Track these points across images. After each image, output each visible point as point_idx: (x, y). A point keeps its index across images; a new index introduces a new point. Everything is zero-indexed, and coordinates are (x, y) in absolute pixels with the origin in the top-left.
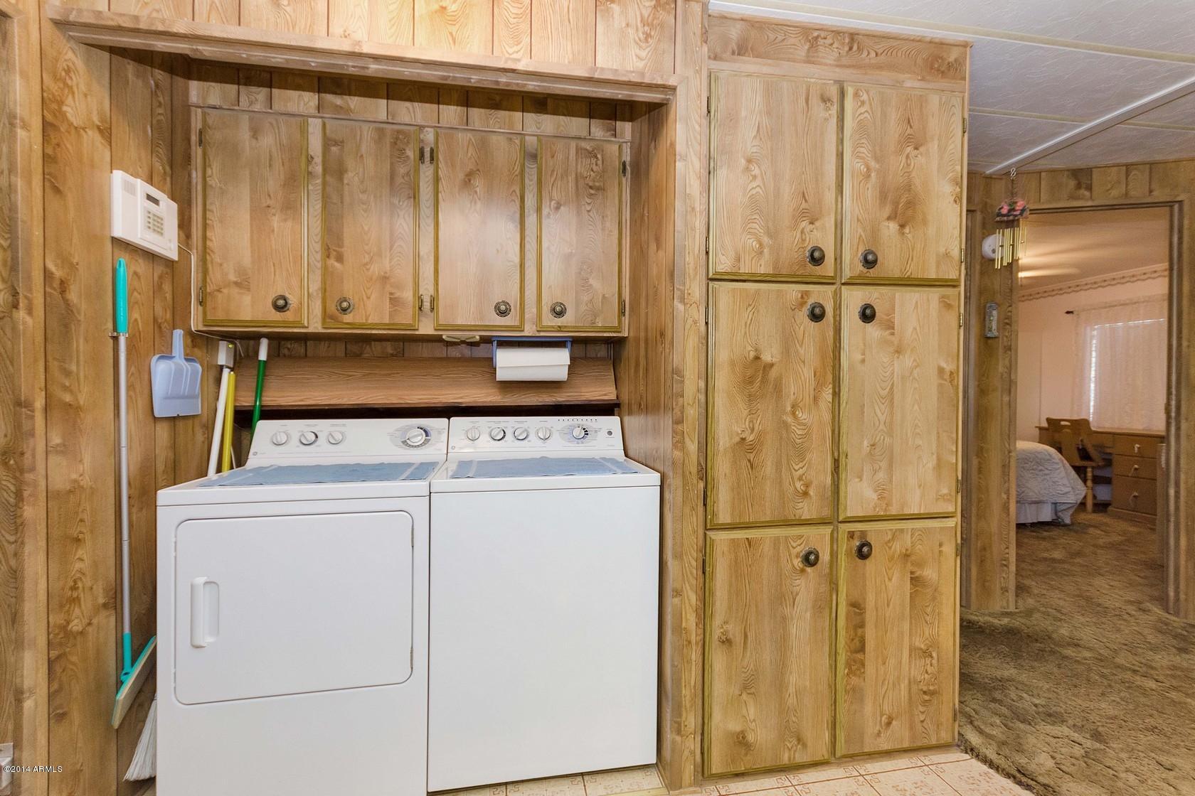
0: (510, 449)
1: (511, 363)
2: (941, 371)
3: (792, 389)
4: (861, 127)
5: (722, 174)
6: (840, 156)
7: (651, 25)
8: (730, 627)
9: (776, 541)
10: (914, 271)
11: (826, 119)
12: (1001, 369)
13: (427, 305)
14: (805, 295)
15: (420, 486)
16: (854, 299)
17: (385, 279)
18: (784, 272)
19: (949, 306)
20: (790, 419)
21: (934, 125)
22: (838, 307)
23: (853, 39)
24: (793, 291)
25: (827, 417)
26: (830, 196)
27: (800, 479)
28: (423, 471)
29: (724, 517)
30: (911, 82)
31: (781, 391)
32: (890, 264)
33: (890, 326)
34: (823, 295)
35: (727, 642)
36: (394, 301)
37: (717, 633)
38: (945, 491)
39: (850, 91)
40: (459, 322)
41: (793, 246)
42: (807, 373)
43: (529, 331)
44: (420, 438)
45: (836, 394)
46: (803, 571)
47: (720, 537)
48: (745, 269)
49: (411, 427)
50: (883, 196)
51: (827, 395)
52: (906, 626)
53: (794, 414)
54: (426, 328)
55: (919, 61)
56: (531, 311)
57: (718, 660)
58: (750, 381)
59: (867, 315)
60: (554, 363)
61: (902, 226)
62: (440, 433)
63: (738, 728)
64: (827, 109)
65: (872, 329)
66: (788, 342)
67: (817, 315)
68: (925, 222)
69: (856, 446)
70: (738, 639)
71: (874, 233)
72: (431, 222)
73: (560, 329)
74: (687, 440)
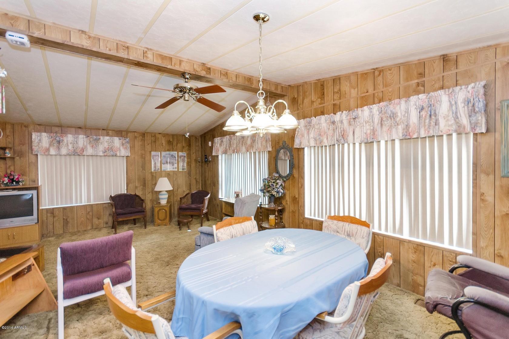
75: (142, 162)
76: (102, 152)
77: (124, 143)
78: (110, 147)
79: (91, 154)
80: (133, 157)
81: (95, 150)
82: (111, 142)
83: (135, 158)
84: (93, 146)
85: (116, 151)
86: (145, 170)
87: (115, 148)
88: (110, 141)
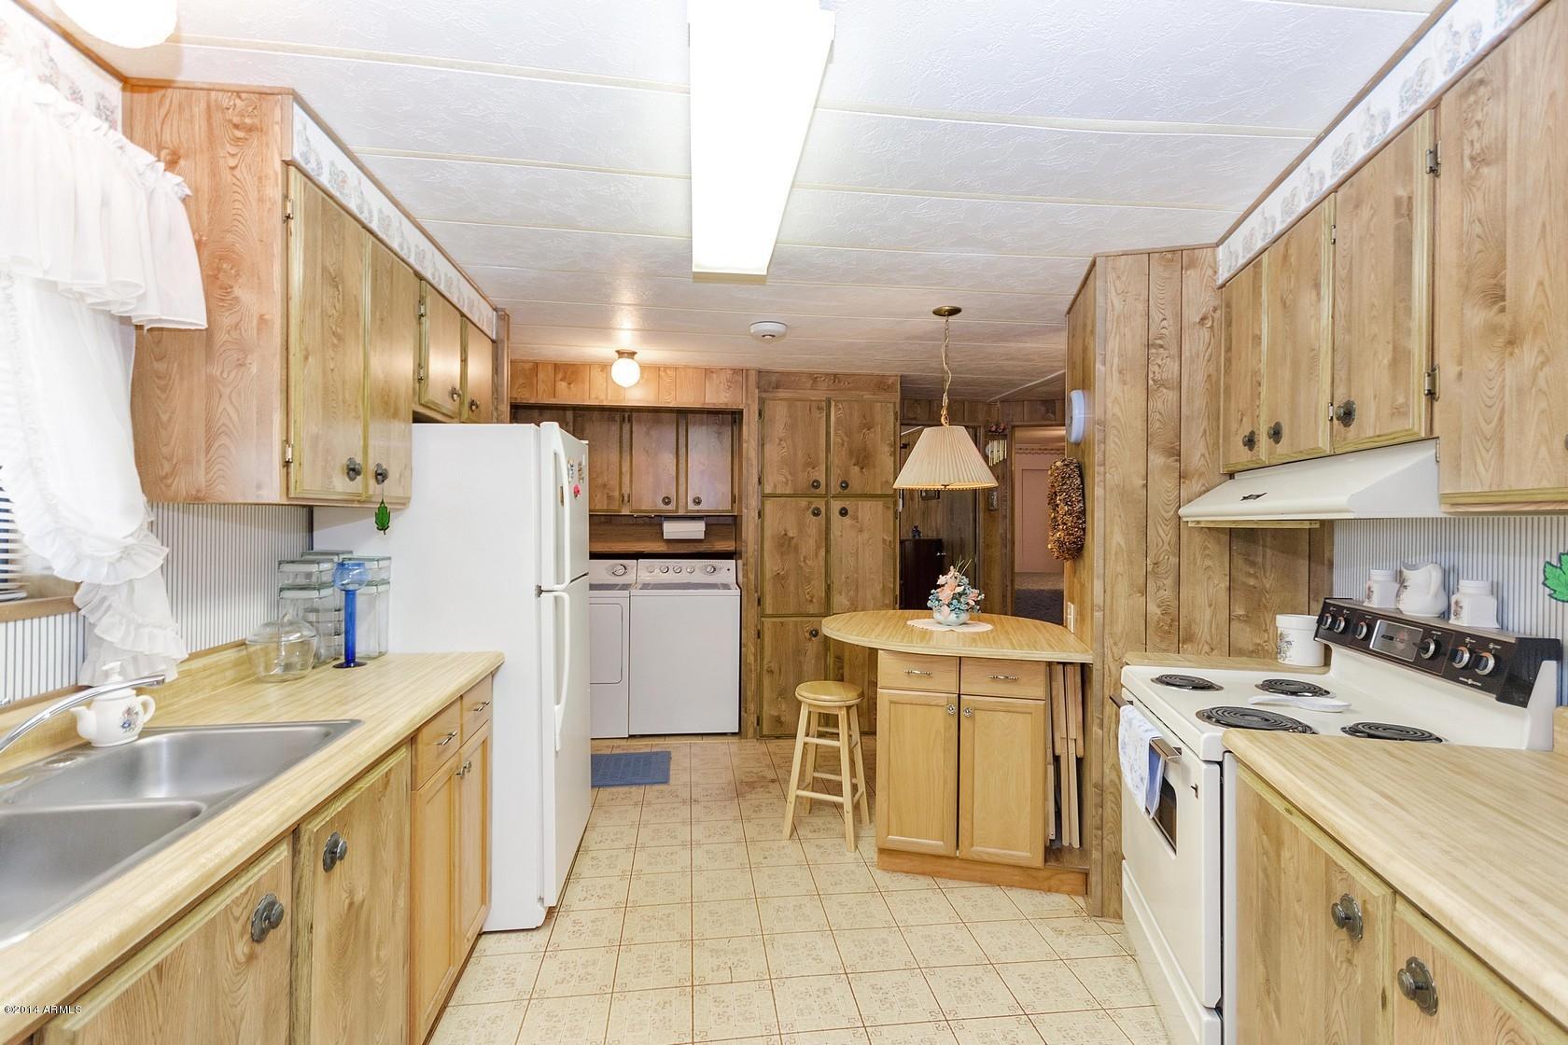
0: (670, 577)
1: (672, 530)
2: (884, 541)
3: (803, 551)
4: (838, 421)
5: (767, 447)
6: (828, 434)
7: (731, 382)
8: (772, 664)
9: (796, 623)
10: (868, 490)
11: (820, 418)
12: (1001, 531)
13: (626, 498)
14: (810, 503)
15: (626, 593)
16: (836, 505)
17: (605, 486)
18: (800, 492)
19: (888, 508)
20: (802, 564)
21: (878, 418)
22: (828, 509)
23: (836, 377)
24: (803, 502)
25: (822, 563)
26: (823, 455)
27: (808, 593)
28: (625, 587)
29: (769, 611)
30: (867, 396)
31: (798, 550)
32: (856, 485)
33: (856, 518)
34: (821, 504)
35: (771, 672)
36: (609, 497)
37: (765, 667)
38: (888, 602)
39: (833, 404)
40: (643, 508)
41: (803, 479)
42: (812, 542)
43: (681, 513)
44: (623, 571)
45: (827, 552)
46: (810, 639)
47: (767, 621)
48: (779, 491)
49: (617, 565)
50: (851, 453)
51: (822, 552)
52: (866, 670)
53: (805, 561)
54: (625, 511)
55: (872, 385)
56: (682, 503)
57: (767, 681)
58: (782, 545)
59: (844, 512)
60: (696, 530)
61: (862, 468)
62: (632, 568)
63: (776, 714)
64: (821, 413)
65: (847, 520)
66: (801, 526)
67: (816, 513)
68: (874, 466)
69: (838, 580)
70: (777, 670)
71: (847, 472)
72: (628, 454)
73: (698, 511)
74: (750, 574)
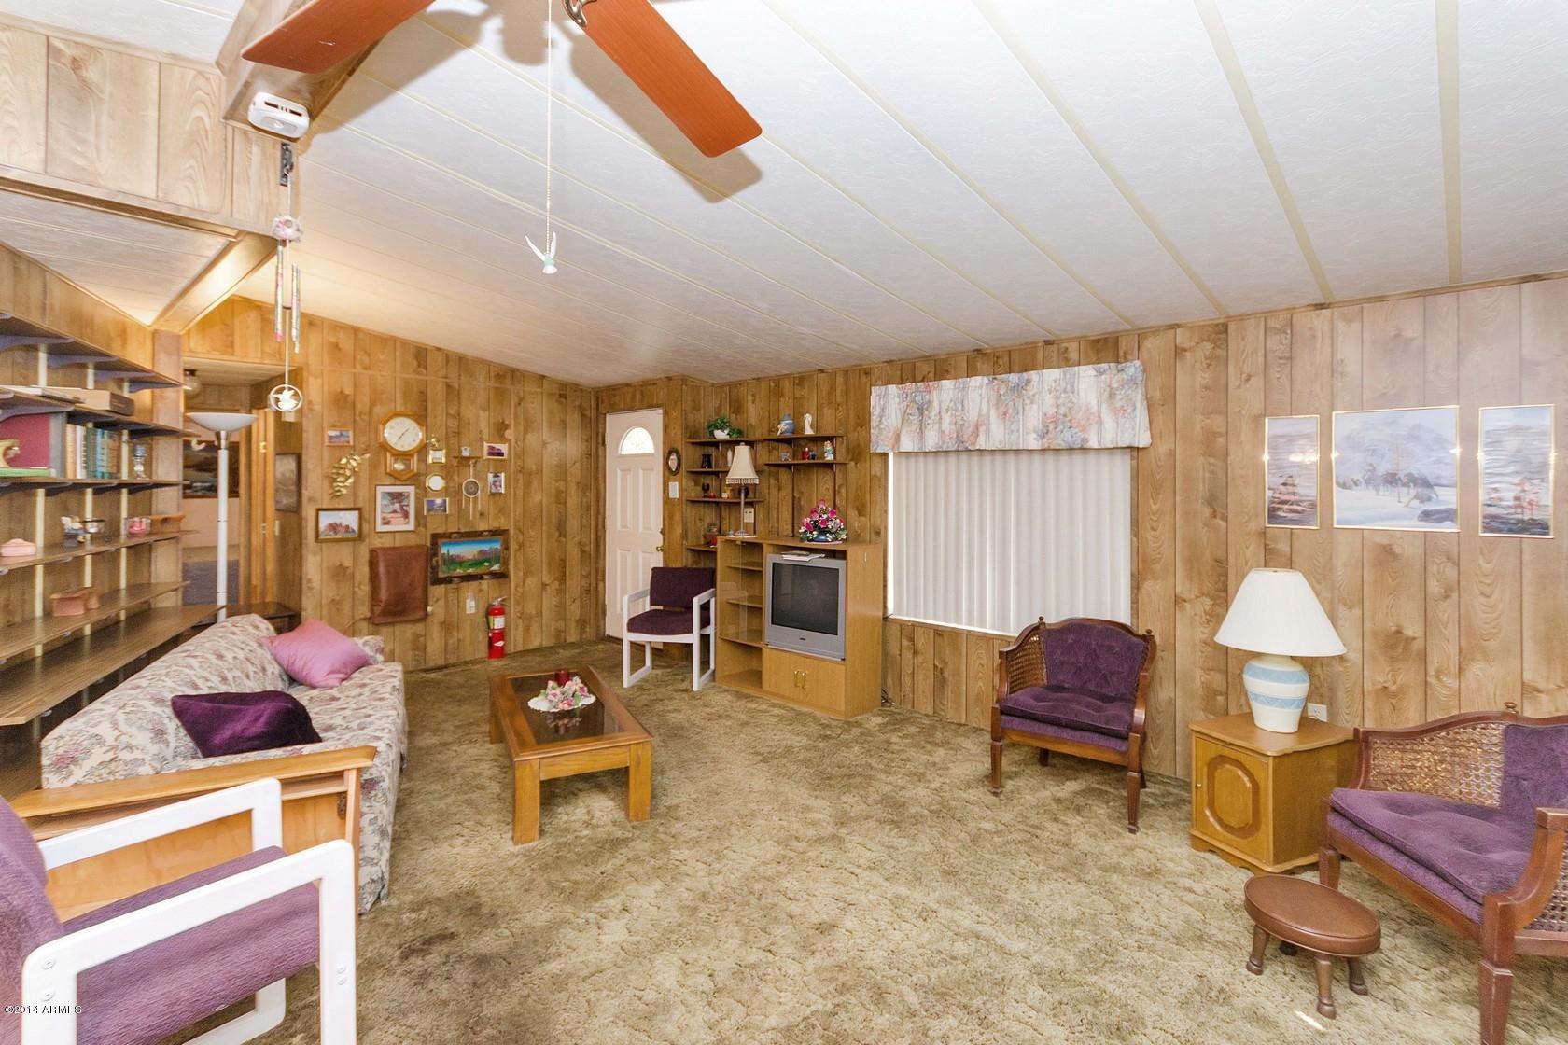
75: (1207, 475)
76: (1034, 435)
77: (1115, 385)
78: (1062, 411)
79: (1000, 443)
80: (1163, 448)
81: (1013, 427)
82: (1065, 391)
83: (1172, 454)
84: (1005, 413)
85: (1084, 429)
86: (1225, 519)
87: (1079, 416)
88: (1063, 385)
